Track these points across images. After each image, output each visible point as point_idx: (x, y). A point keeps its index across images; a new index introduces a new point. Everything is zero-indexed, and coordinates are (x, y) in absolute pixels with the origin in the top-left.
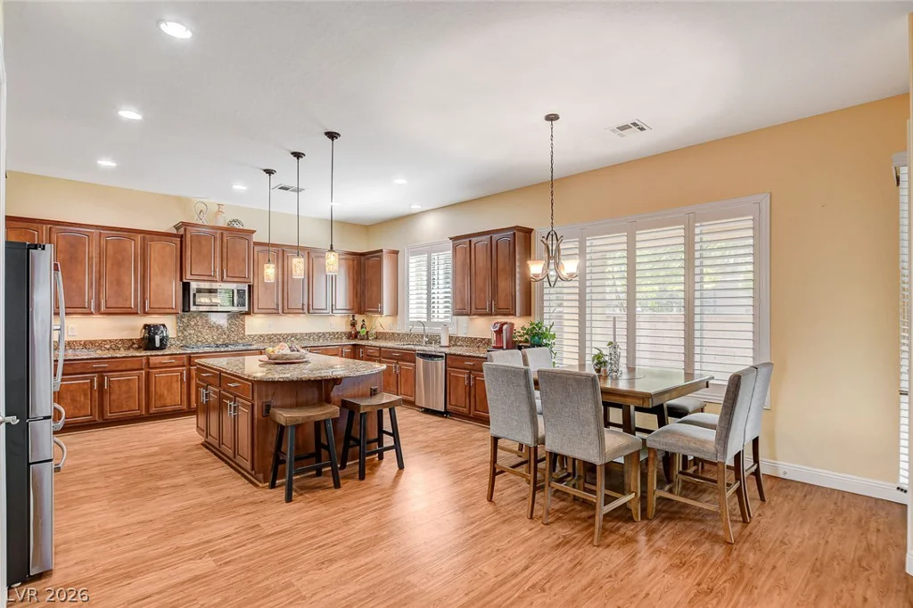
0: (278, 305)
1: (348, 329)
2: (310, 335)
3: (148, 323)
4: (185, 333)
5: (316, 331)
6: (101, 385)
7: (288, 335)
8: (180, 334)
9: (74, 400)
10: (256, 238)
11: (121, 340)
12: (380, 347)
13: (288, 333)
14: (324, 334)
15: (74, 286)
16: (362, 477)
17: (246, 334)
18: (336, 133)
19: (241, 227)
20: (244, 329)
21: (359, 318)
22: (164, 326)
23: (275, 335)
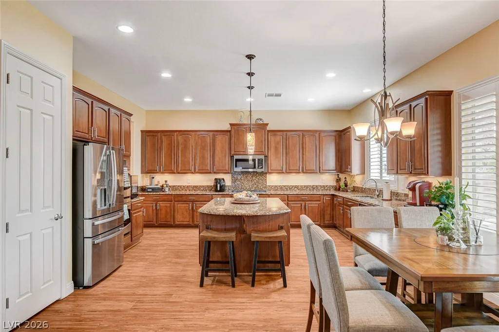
0: (283, 168)
1: (334, 184)
2: (307, 187)
3: (217, 178)
4: (236, 183)
5: (312, 185)
6: (193, 207)
7: (293, 186)
8: (233, 184)
9: (183, 214)
10: (269, 128)
11: (208, 186)
12: (344, 198)
13: (293, 185)
14: (317, 186)
15: (186, 160)
16: (253, 285)
17: (268, 185)
18: (253, 55)
19: (262, 123)
20: (266, 182)
21: (342, 176)
22: (223, 179)
23: (285, 186)
